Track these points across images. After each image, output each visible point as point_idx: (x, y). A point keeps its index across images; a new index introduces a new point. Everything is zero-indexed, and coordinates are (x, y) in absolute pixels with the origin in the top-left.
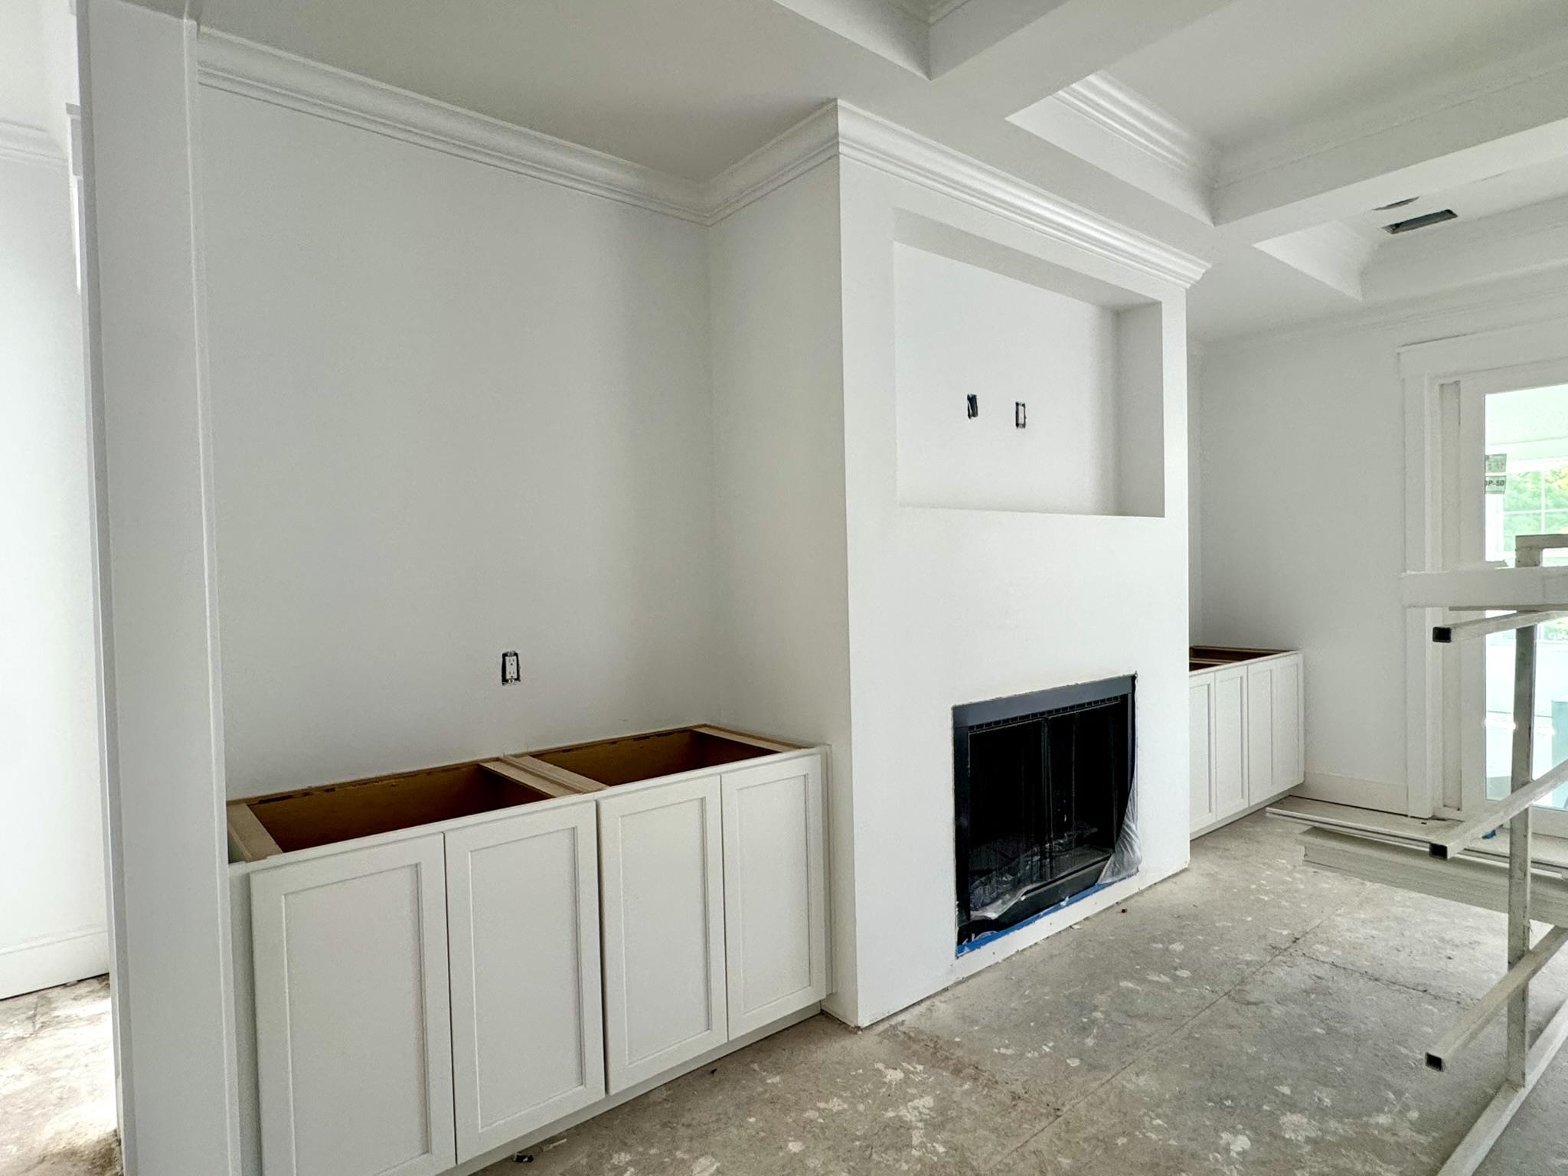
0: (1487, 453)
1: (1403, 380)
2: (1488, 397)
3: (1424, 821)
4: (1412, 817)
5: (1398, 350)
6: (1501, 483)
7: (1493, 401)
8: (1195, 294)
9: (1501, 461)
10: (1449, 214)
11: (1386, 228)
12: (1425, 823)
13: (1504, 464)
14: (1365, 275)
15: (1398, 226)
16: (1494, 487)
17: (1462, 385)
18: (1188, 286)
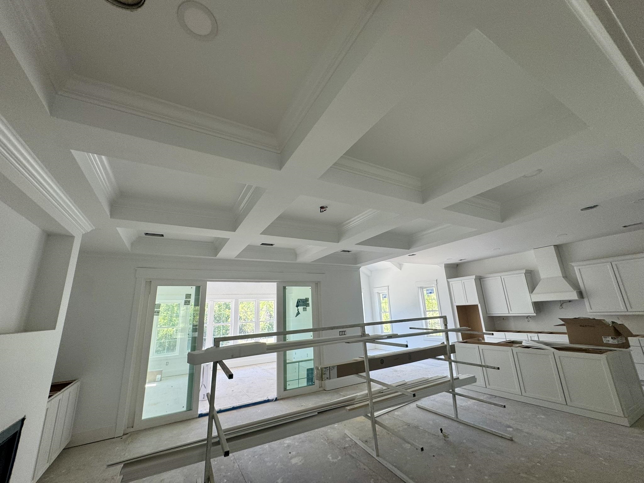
0: (156, 303)
1: (136, 278)
2: (158, 287)
3: (121, 437)
4: (116, 437)
5: (136, 269)
6: (158, 312)
7: (159, 288)
8: (85, 236)
9: (159, 306)
10: (162, 235)
11: (145, 233)
12: (122, 438)
13: (160, 307)
14: (132, 244)
15: (147, 233)
16: (156, 314)
17: (152, 282)
18: (84, 233)
